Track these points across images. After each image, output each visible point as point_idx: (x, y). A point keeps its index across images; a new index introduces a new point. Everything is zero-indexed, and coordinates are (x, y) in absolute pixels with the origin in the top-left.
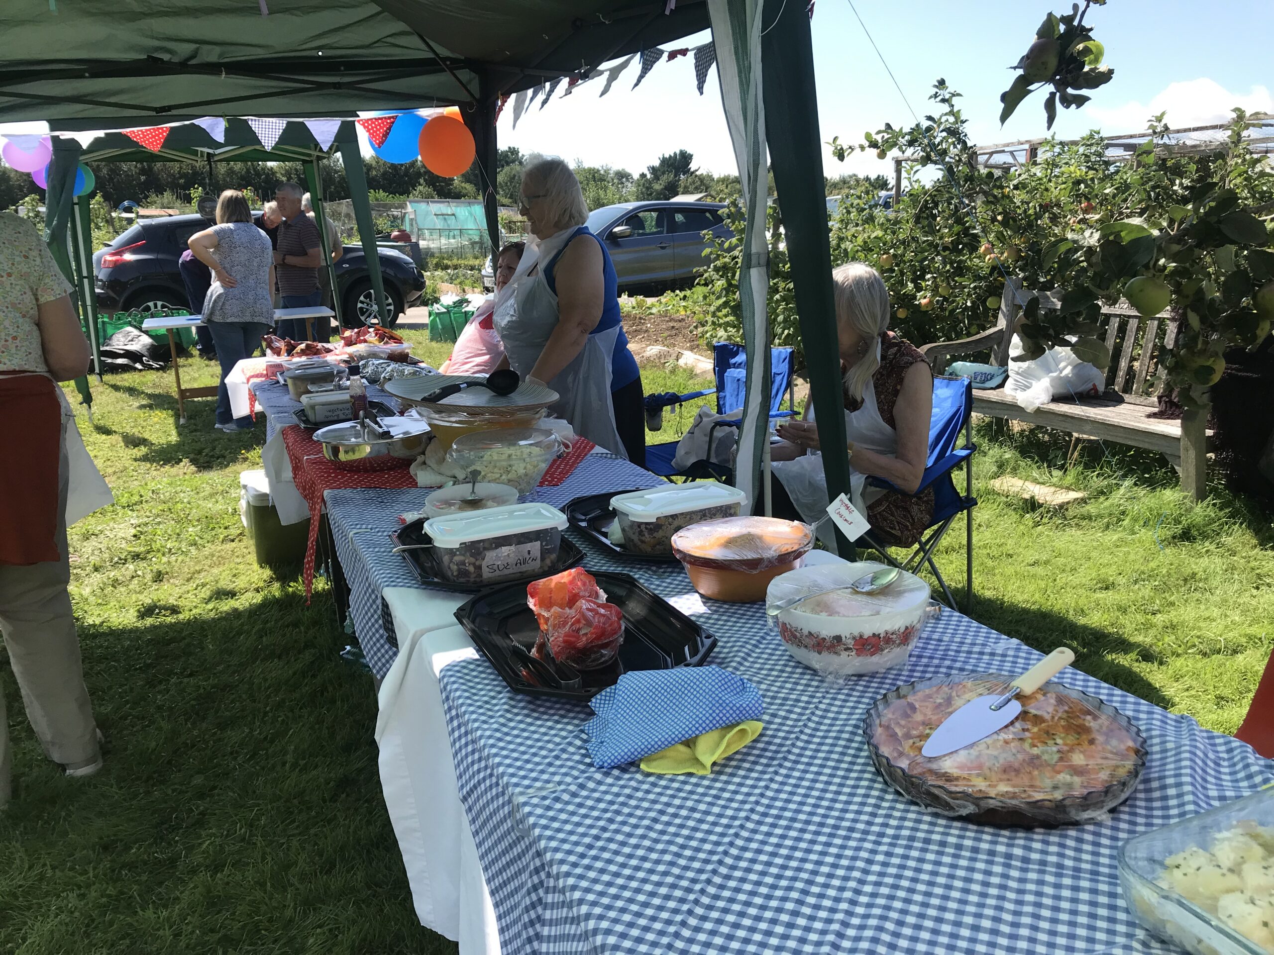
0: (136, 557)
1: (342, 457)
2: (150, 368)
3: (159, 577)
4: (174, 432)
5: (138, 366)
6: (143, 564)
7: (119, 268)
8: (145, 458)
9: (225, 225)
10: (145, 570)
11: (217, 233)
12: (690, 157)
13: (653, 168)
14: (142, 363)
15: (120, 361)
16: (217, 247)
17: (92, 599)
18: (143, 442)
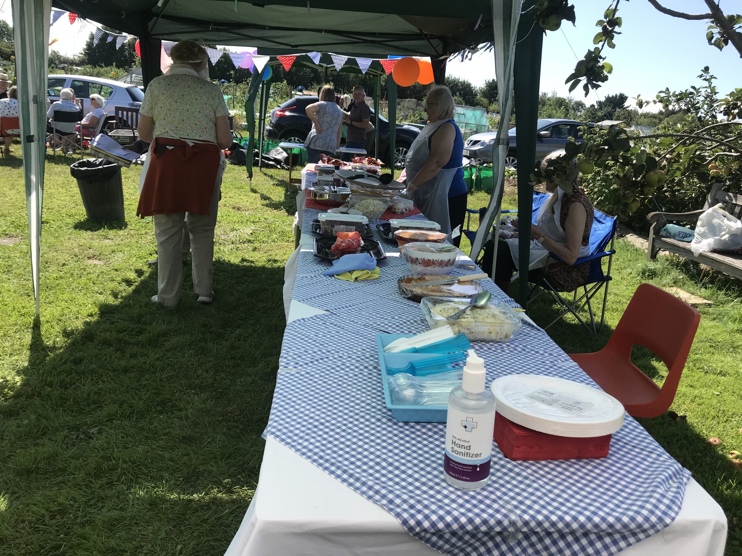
0: (249, 241)
1: (317, 198)
2: (283, 168)
3: (255, 249)
4: (283, 197)
5: (279, 166)
6: (250, 244)
7: (282, 118)
8: (267, 205)
9: (323, 102)
10: (250, 247)
11: (319, 105)
12: (626, 98)
13: (600, 102)
14: (281, 166)
15: (271, 163)
16: (318, 112)
17: (227, 253)
18: (268, 198)
